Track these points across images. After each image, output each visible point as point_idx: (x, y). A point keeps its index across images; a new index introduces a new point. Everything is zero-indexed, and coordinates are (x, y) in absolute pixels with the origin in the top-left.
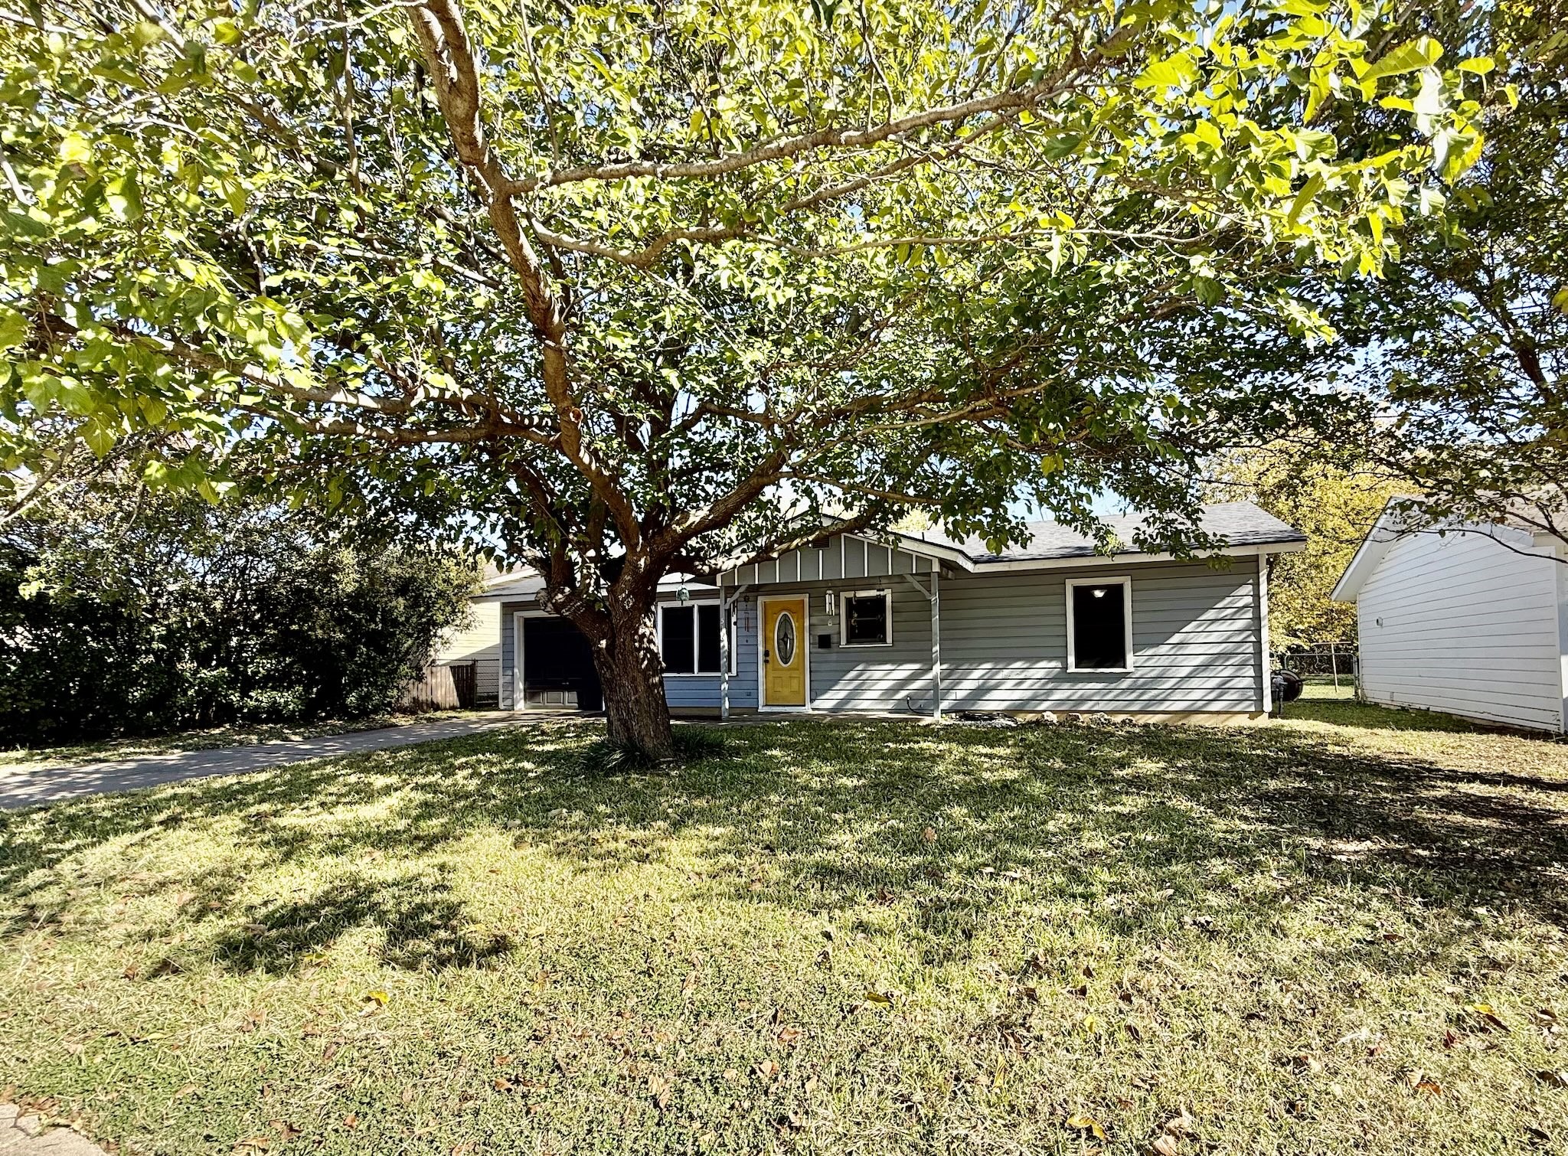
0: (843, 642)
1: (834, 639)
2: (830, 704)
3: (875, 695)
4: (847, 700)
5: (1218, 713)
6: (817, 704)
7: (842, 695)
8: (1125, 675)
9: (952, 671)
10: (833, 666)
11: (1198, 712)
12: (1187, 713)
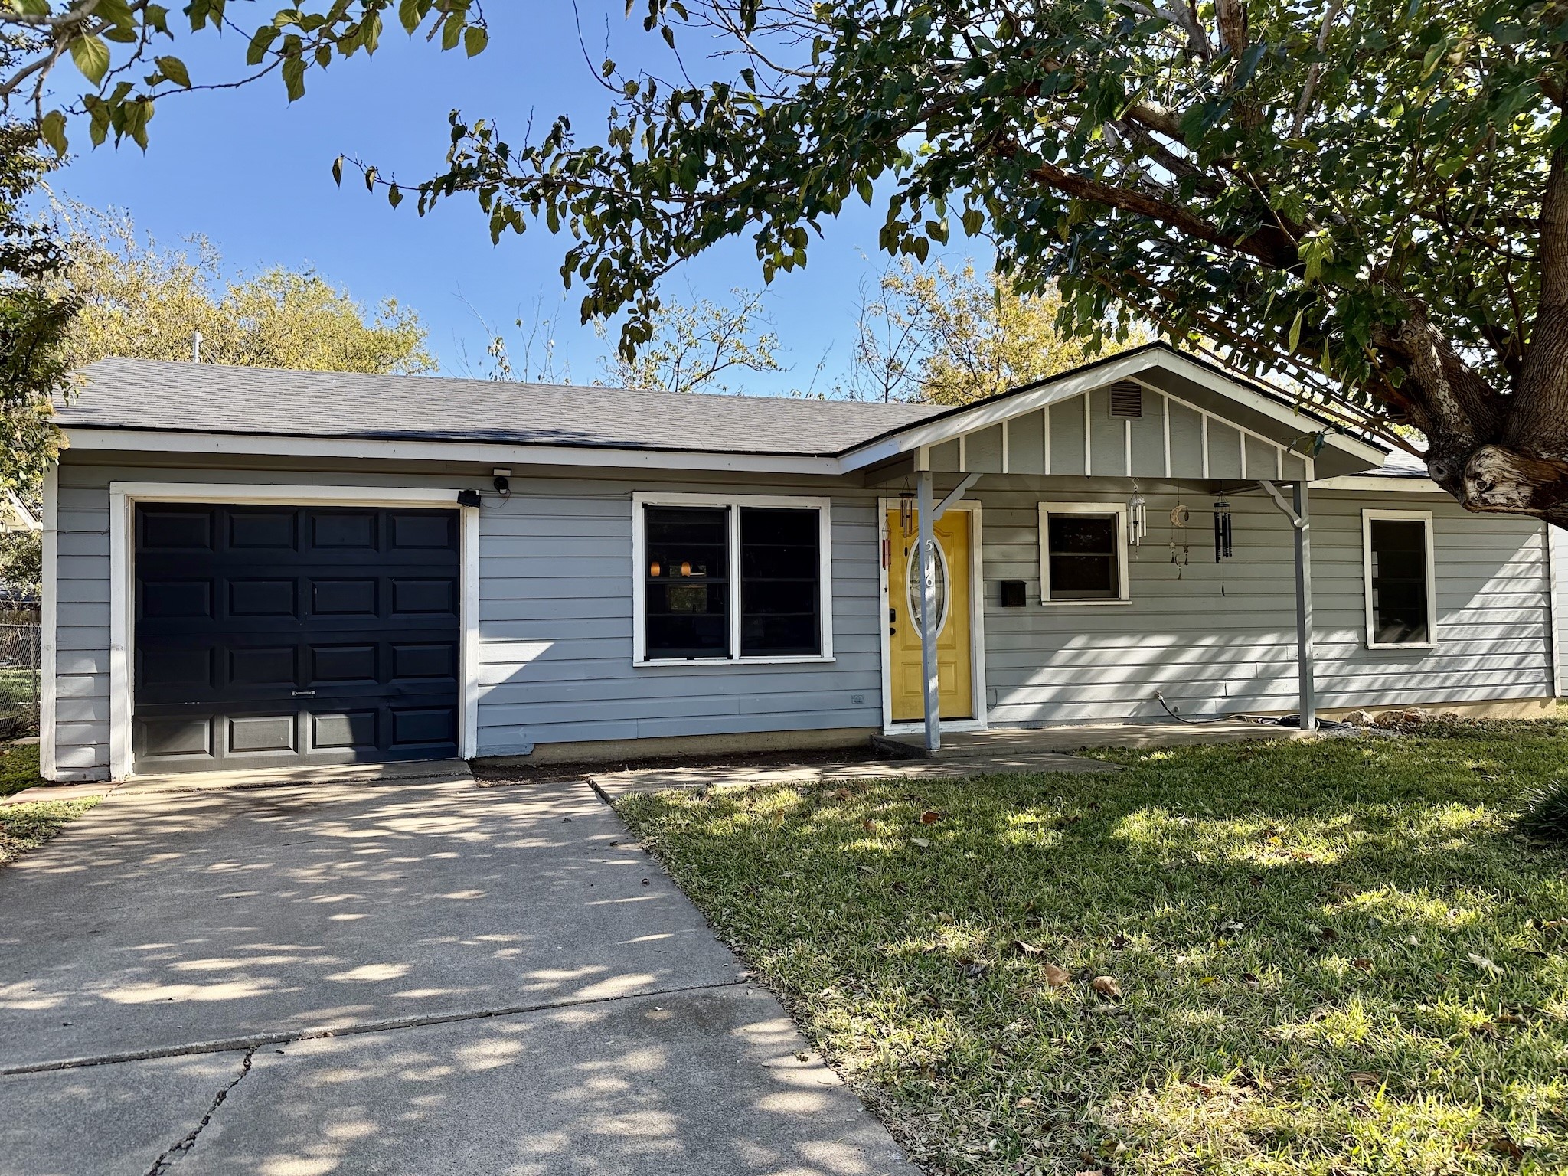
0: (1046, 595)
1: (1029, 591)
2: (1025, 713)
3: (1105, 692)
4: (1055, 703)
5: (1515, 701)
6: (999, 713)
7: (1045, 695)
8: (1427, 652)
9: (1222, 648)
10: (1025, 641)
11: (1499, 700)
12: (1488, 702)
